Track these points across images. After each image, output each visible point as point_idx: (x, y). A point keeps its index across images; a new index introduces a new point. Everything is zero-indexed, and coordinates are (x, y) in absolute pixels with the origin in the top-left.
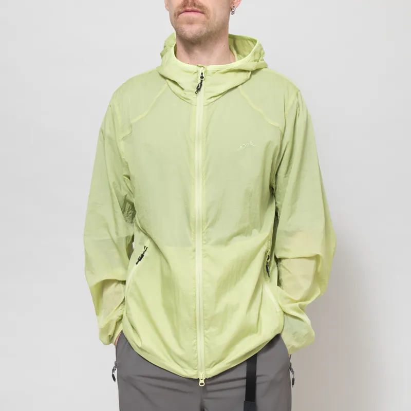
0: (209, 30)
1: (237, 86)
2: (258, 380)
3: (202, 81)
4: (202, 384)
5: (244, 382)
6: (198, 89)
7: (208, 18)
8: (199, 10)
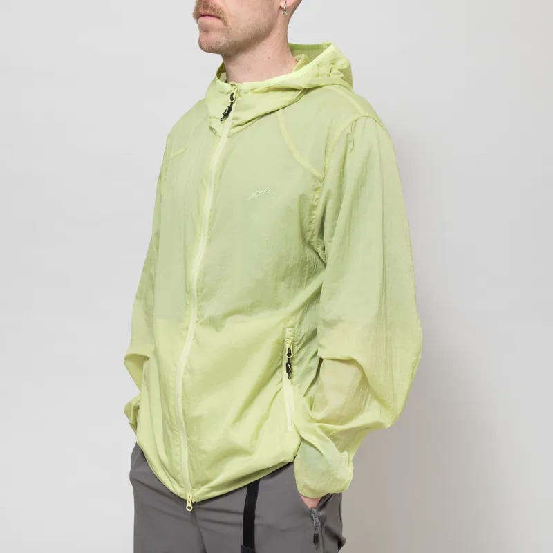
0: (231, 40)
1: (276, 111)
2: (257, 521)
3: (232, 104)
4: (189, 508)
5: (240, 519)
6: (226, 115)
7: (225, 23)
8: (212, 13)
